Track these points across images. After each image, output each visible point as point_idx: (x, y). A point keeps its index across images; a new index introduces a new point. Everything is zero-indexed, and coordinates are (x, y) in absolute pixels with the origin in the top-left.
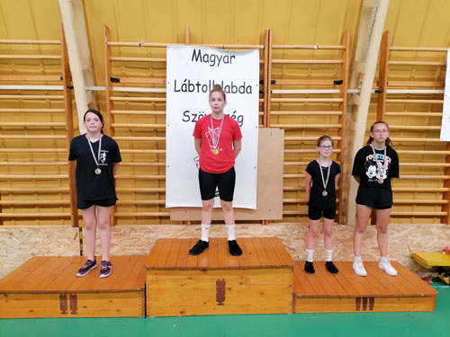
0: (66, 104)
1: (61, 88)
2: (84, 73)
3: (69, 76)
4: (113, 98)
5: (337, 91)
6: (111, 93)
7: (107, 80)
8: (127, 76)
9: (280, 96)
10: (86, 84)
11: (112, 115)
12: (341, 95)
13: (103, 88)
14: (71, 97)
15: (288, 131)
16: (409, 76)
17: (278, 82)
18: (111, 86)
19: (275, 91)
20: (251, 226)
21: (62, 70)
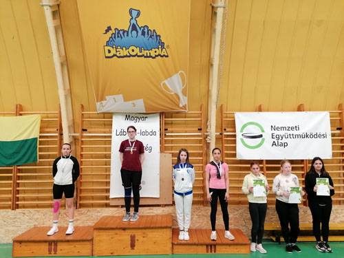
0: (58, 143)
1: (57, 134)
2: (69, 127)
3: (61, 129)
4: (83, 139)
5: (199, 134)
6: (82, 137)
7: (80, 130)
8: (91, 128)
10: (70, 132)
11: (82, 148)
12: (201, 136)
13: (78, 135)
14: (61, 139)
17: (169, 129)
18: (82, 133)
19: (167, 134)
20: (155, 208)
21: (58, 126)
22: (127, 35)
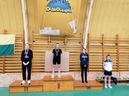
0: (23, 46)
1: (22, 43)
2: (28, 40)
4: (33, 45)
5: (80, 44)
7: (32, 41)
8: (36, 41)
9: (69, 45)
10: (28, 42)
12: (80, 45)
13: (31, 43)
15: (70, 52)
16: (94, 42)
17: (68, 42)
18: (33, 43)
19: (67, 44)
20: (62, 73)
21: (23, 39)
22: (56, 3)
